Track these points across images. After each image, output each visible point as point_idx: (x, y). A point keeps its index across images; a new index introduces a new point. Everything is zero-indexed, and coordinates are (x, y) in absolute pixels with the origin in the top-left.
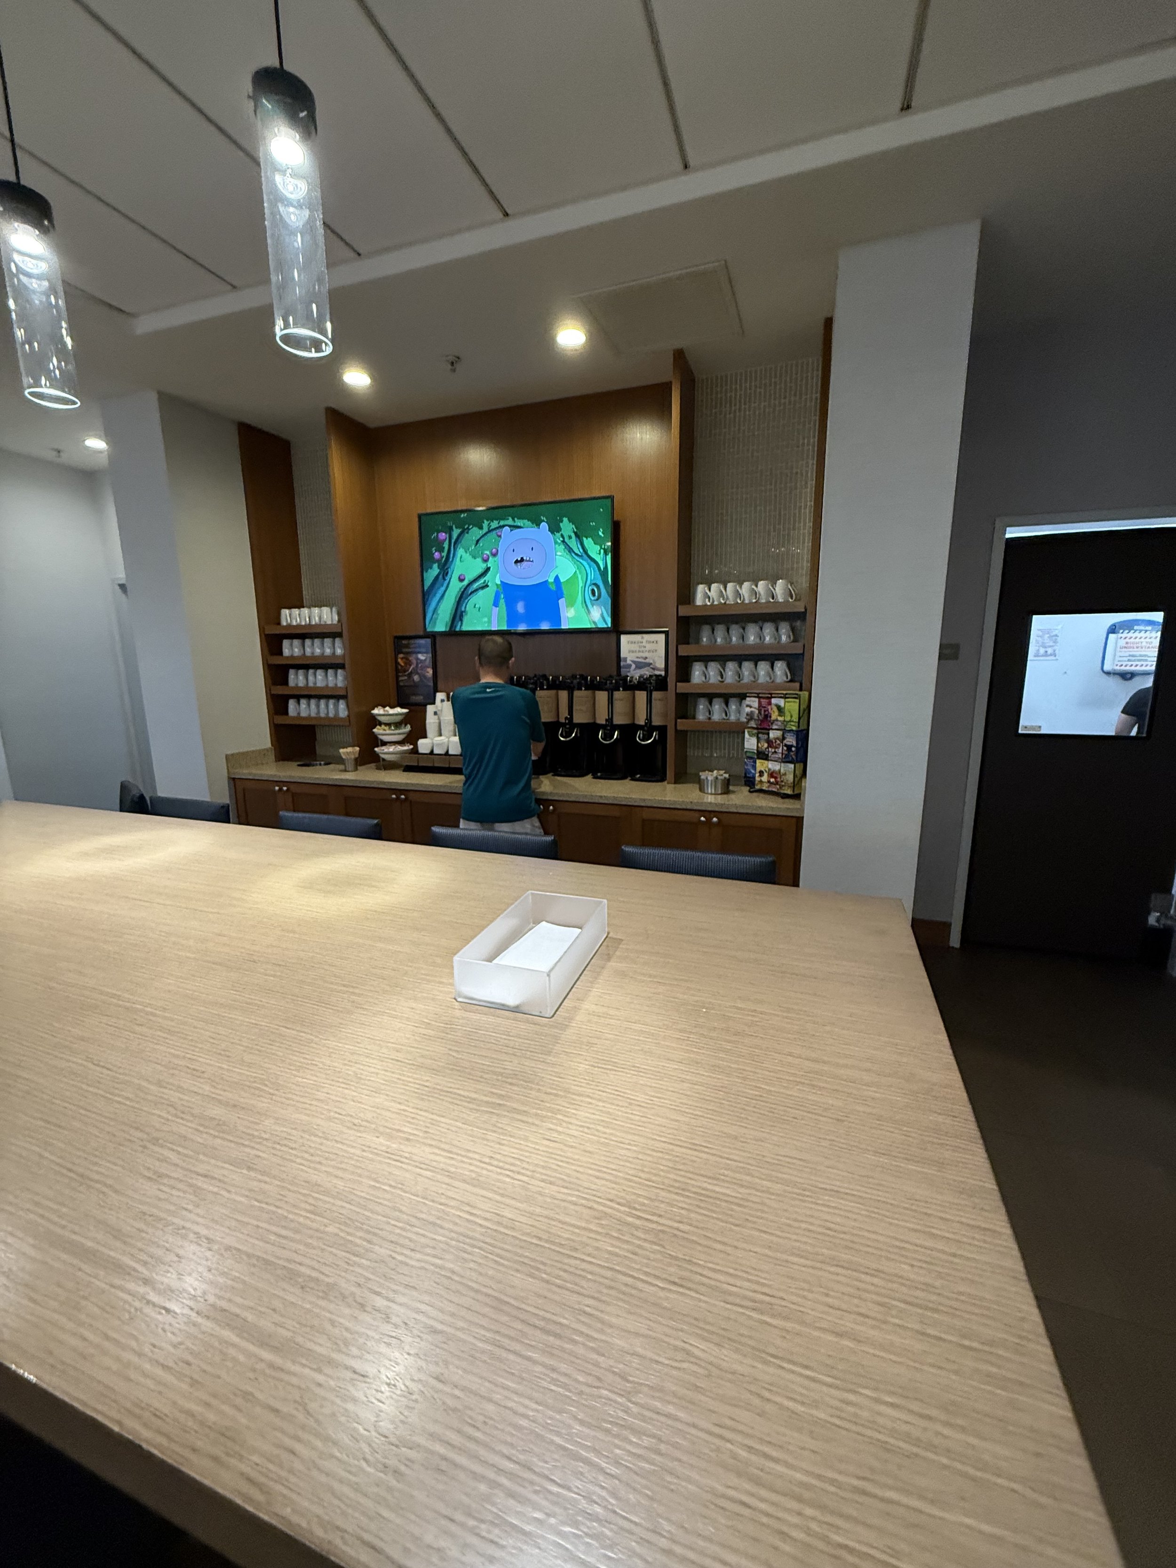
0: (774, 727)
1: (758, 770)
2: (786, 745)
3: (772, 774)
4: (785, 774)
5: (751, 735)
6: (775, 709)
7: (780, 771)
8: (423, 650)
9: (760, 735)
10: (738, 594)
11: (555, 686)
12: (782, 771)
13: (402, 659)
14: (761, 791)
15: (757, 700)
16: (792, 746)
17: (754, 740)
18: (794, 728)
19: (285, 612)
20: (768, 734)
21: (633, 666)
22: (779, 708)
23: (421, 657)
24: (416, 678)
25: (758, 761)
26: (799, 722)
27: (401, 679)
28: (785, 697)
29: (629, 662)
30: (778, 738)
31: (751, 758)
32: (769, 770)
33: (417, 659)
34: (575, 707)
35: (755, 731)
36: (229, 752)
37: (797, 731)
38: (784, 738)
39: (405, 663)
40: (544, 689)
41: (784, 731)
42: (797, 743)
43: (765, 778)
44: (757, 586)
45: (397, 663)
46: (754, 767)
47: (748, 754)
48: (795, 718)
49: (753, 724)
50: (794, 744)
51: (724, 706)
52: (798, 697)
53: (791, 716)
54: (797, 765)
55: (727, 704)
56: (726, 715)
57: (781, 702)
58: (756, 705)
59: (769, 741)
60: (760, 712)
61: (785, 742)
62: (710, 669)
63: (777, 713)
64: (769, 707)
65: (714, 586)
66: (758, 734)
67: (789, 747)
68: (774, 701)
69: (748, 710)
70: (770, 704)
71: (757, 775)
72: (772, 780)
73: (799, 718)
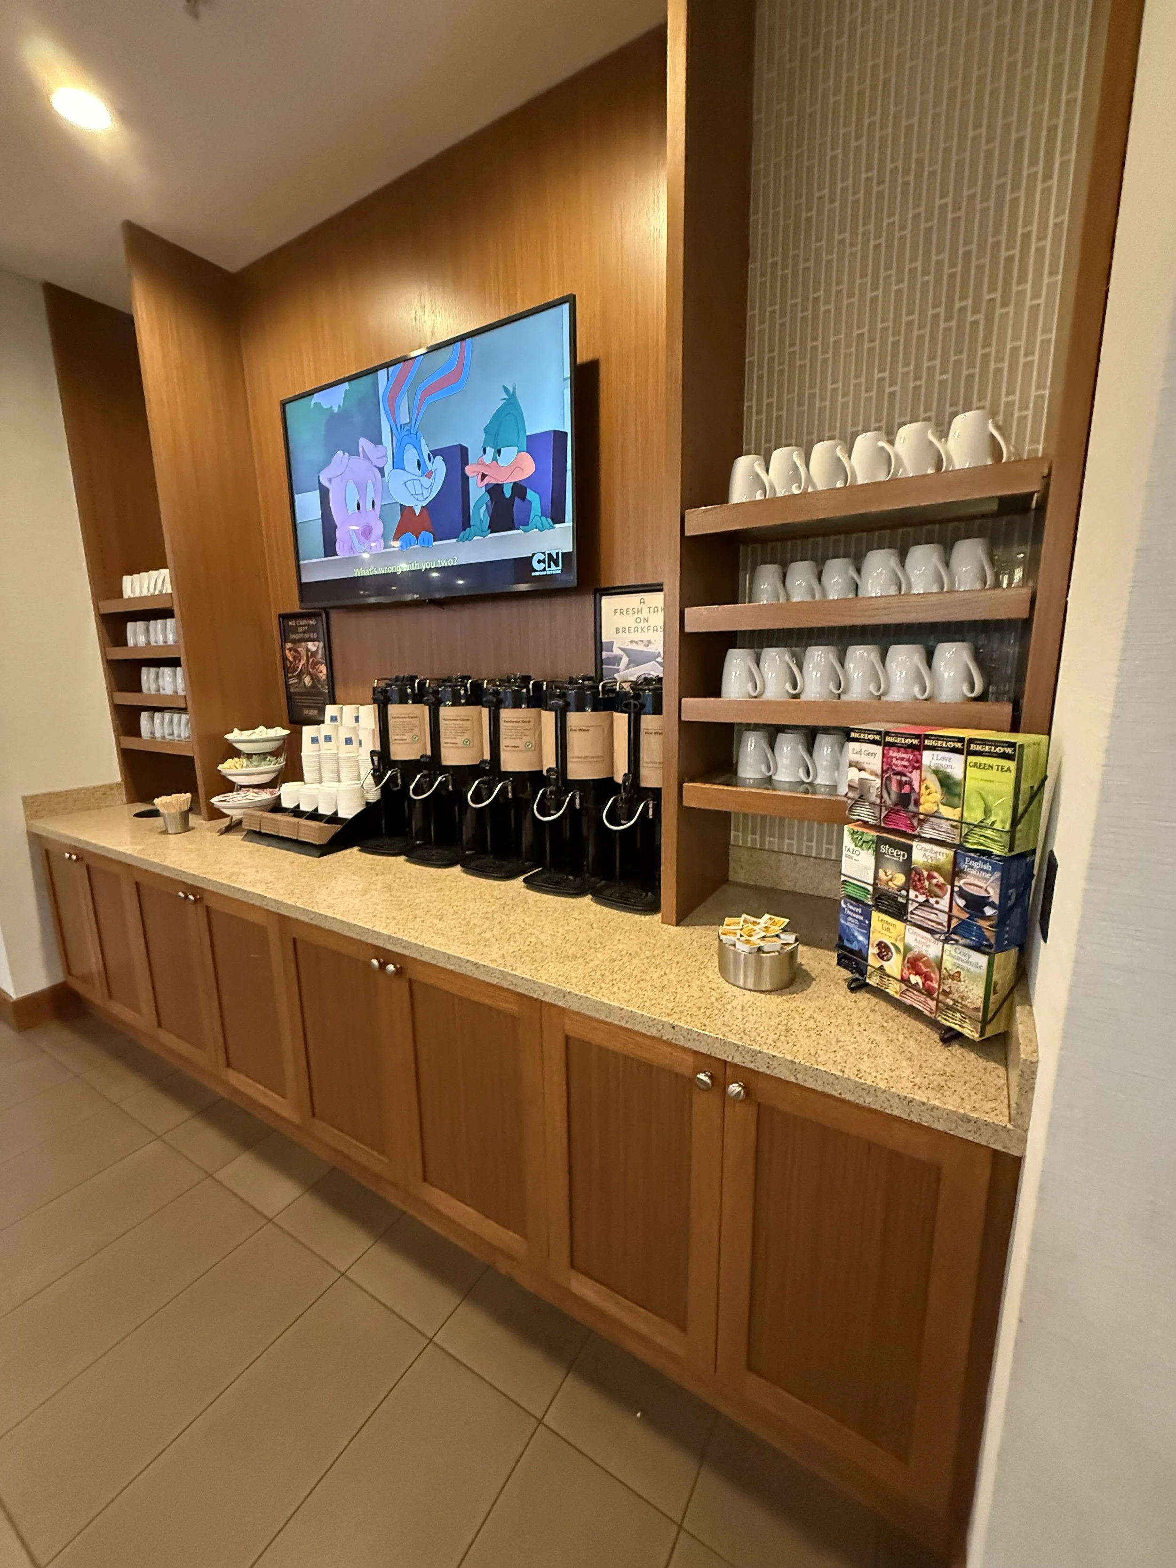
0: (928, 833)
1: (875, 938)
2: (963, 894)
3: (914, 963)
4: (956, 977)
5: (861, 843)
6: (933, 783)
7: (939, 963)
8: (314, 636)
9: (884, 849)
10: (839, 468)
11: (476, 697)
12: (948, 963)
13: (290, 650)
14: (879, 993)
15: (878, 750)
16: (983, 902)
17: (867, 858)
18: (996, 850)
19: (127, 580)
20: (909, 849)
21: (625, 660)
22: (947, 783)
23: (312, 646)
24: (307, 680)
25: (875, 915)
26: (1012, 832)
27: (291, 682)
28: (965, 748)
29: (616, 651)
30: (937, 868)
31: (857, 901)
32: (907, 949)
33: (308, 650)
34: (504, 742)
35: (872, 834)
36: (26, 794)
37: (1002, 858)
38: (956, 872)
39: (294, 657)
40: (460, 704)
41: (960, 850)
42: (1003, 895)
43: (894, 966)
44: (892, 442)
45: (284, 658)
46: (866, 928)
47: (850, 891)
48: (1001, 818)
49: (864, 812)
50: (994, 895)
51: (801, 750)
52: (1011, 753)
53: (987, 812)
54: (999, 958)
55: (810, 747)
56: (808, 774)
57: (954, 765)
58: (876, 763)
59: (907, 868)
60: (885, 785)
61: (960, 883)
62: (766, 665)
63: (937, 793)
64: (915, 775)
65: (778, 456)
66: (880, 841)
67: (975, 904)
68: (928, 758)
69: (854, 775)
70: (917, 765)
71: (873, 950)
72: (915, 979)
73: (1015, 822)
